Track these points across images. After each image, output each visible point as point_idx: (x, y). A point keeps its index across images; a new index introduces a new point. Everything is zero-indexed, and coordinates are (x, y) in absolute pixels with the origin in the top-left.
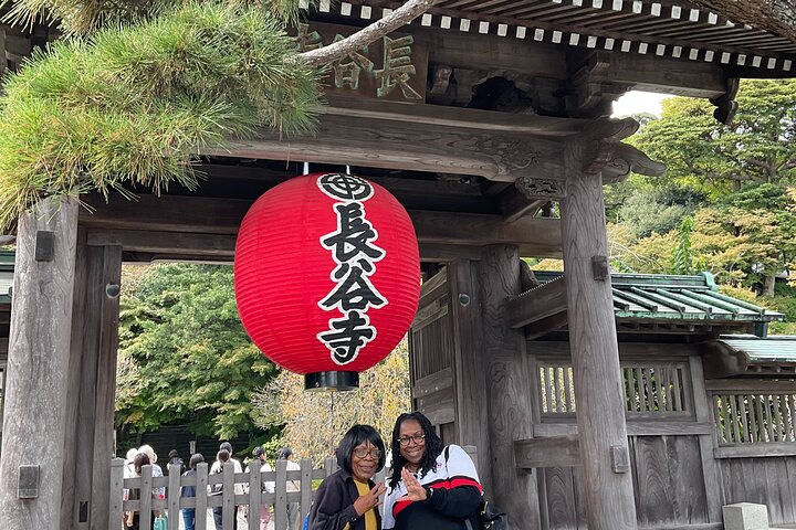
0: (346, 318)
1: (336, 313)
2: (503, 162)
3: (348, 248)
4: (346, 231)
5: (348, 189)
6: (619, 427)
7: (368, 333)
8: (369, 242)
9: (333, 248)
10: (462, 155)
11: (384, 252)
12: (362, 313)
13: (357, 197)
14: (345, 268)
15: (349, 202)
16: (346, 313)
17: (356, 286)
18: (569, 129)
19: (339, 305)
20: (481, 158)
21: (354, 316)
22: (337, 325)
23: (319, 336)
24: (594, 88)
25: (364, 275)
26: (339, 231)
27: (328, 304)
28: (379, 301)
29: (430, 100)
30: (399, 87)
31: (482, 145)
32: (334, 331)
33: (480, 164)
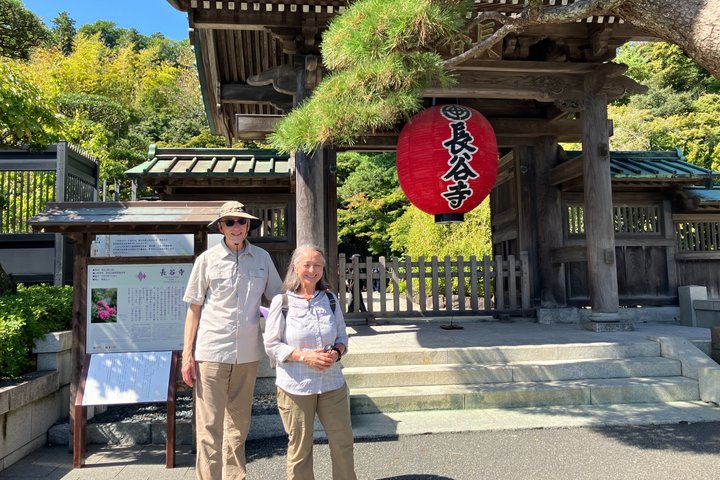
0: (457, 184)
1: (451, 182)
2: (547, 91)
3: (457, 147)
4: (456, 138)
5: (457, 114)
6: (609, 239)
7: (469, 193)
8: (469, 144)
9: (449, 148)
10: (523, 88)
11: (477, 148)
12: (465, 182)
13: (462, 118)
14: (456, 158)
15: (458, 121)
16: (457, 182)
17: (462, 168)
18: (587, 69)
19: (452, 178)
20: (533, 90)
21: (461, 183)
22: (451, 189)
23: (442, 194)
24: (603, 44)
25: (466, 162)
26: (452, 138)
27: (447, 177)
28: (474, 175)
29: (505, 58)
30: (486, 52)
31: (534, 82)
32: (450, 191)
33: (533, 93)
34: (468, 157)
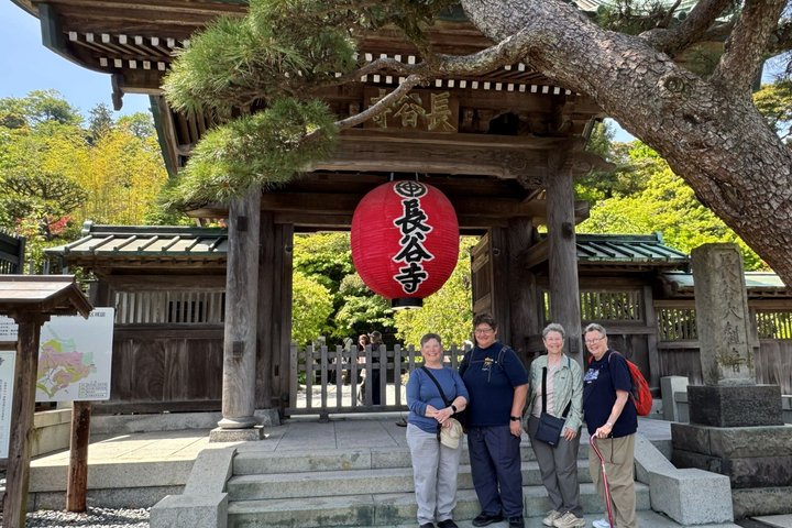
0: (409, 267)
1: (403, 264)
3: (410, 226)
4: (408, 216)
5: (411, 190)
7: (423, 275)
8: (422, 222)
9: (401, 227)
11: (431, 228)
12: (418, 264)
13: (416, 195)
14: (407, 238)
15: (411, 198)
16: (409, 264)
17: (414, 248)
19: (404, 259)
21: (414, 265)
22: (404, 271)
23: (394, 278)
25: (419, 242)
26: (404, 216)
27: (398, 258)
28: (428, 257)
32: (402, 274)
34: (422, 237)
